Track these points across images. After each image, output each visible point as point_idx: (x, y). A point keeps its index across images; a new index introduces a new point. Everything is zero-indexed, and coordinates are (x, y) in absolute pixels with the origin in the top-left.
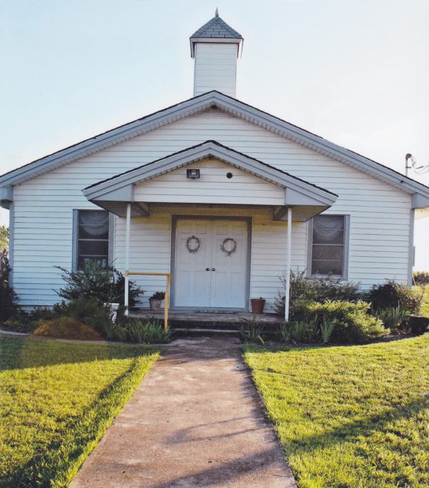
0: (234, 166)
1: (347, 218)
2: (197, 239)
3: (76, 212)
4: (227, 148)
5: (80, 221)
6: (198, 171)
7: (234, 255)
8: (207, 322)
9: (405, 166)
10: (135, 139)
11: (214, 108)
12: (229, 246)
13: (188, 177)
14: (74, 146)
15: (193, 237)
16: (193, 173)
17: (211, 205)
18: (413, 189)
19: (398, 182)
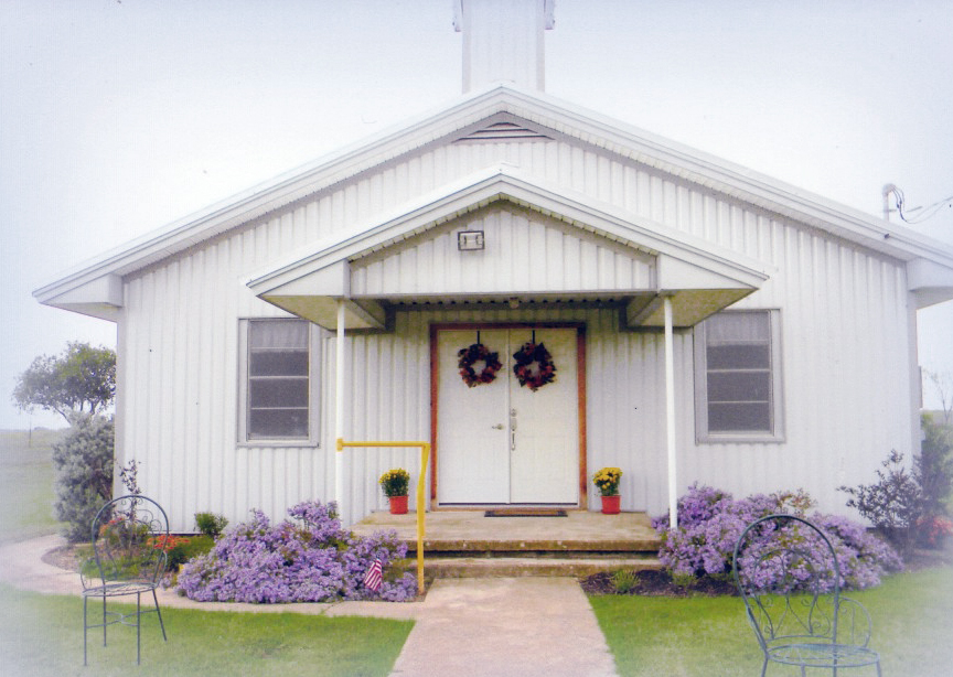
1: (774, 316)
3: (246, 323)
8: (506, 544)
18: (912, 250)
19: (880, 238)
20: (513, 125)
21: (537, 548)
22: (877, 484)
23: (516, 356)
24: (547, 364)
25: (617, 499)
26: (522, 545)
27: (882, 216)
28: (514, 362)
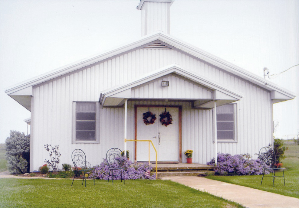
1: (235, 105)
3: (75, 104)
18: (272, 88)
19: (264, 84)
20: (160, 44)
21: (181, 169)
22: (265, 152)
23: (160, 116)
24: (170, 118)
25: (191, 159)
26: (177, 168)
27: (263, 77)
28: (160, 117)
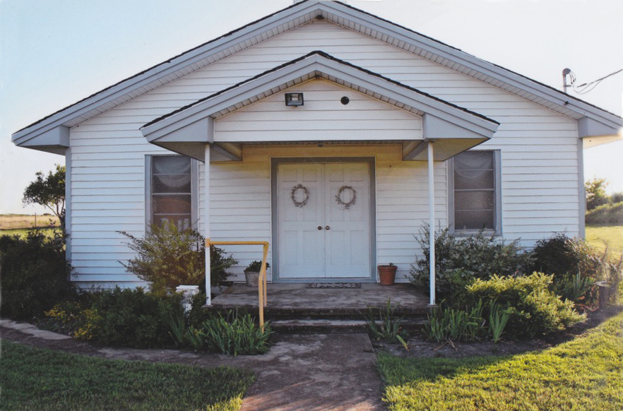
0: (351, 87)
1: (497, 154)
2: (305, 188)
3: (149, 159)
4: (340, 61)
5: (154, 170)
6: (301, 95)
7: (353, 207)
8: (320, 310)
9: (563, 84)
10: (221, 61)
11: (320, 18)
12: (347, 196)
13: (287, 105)
14: (142, 73)
15: (300, 186)
16: (293, 99)
17: (320, 143)
18: (582, 112)
19: (561, 103)
21: (341, 313)
